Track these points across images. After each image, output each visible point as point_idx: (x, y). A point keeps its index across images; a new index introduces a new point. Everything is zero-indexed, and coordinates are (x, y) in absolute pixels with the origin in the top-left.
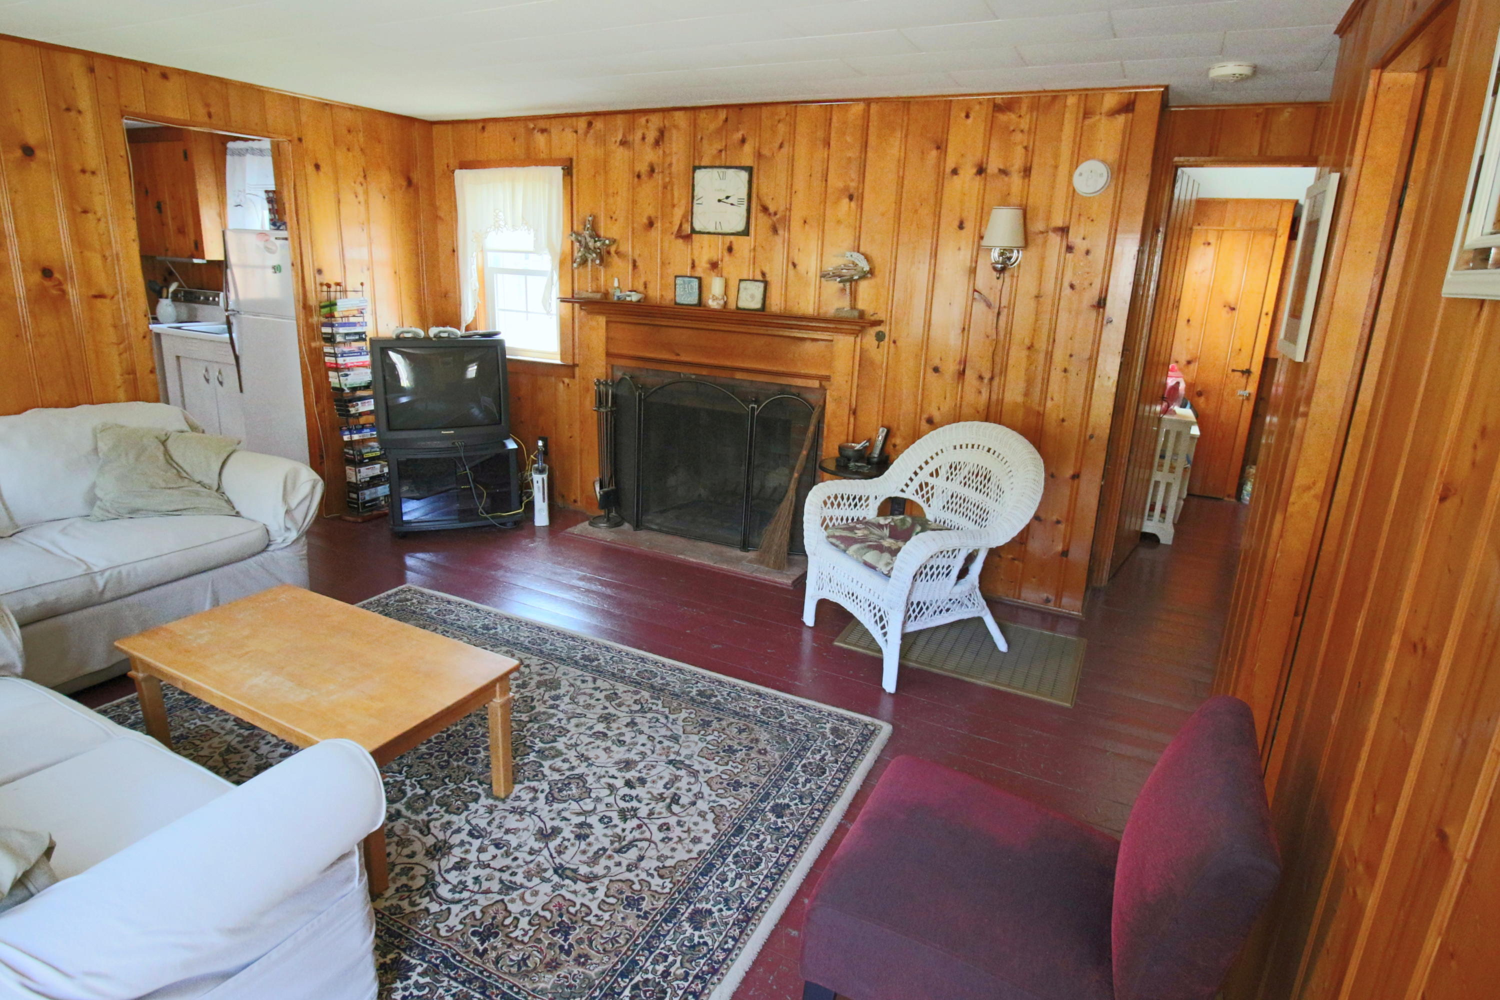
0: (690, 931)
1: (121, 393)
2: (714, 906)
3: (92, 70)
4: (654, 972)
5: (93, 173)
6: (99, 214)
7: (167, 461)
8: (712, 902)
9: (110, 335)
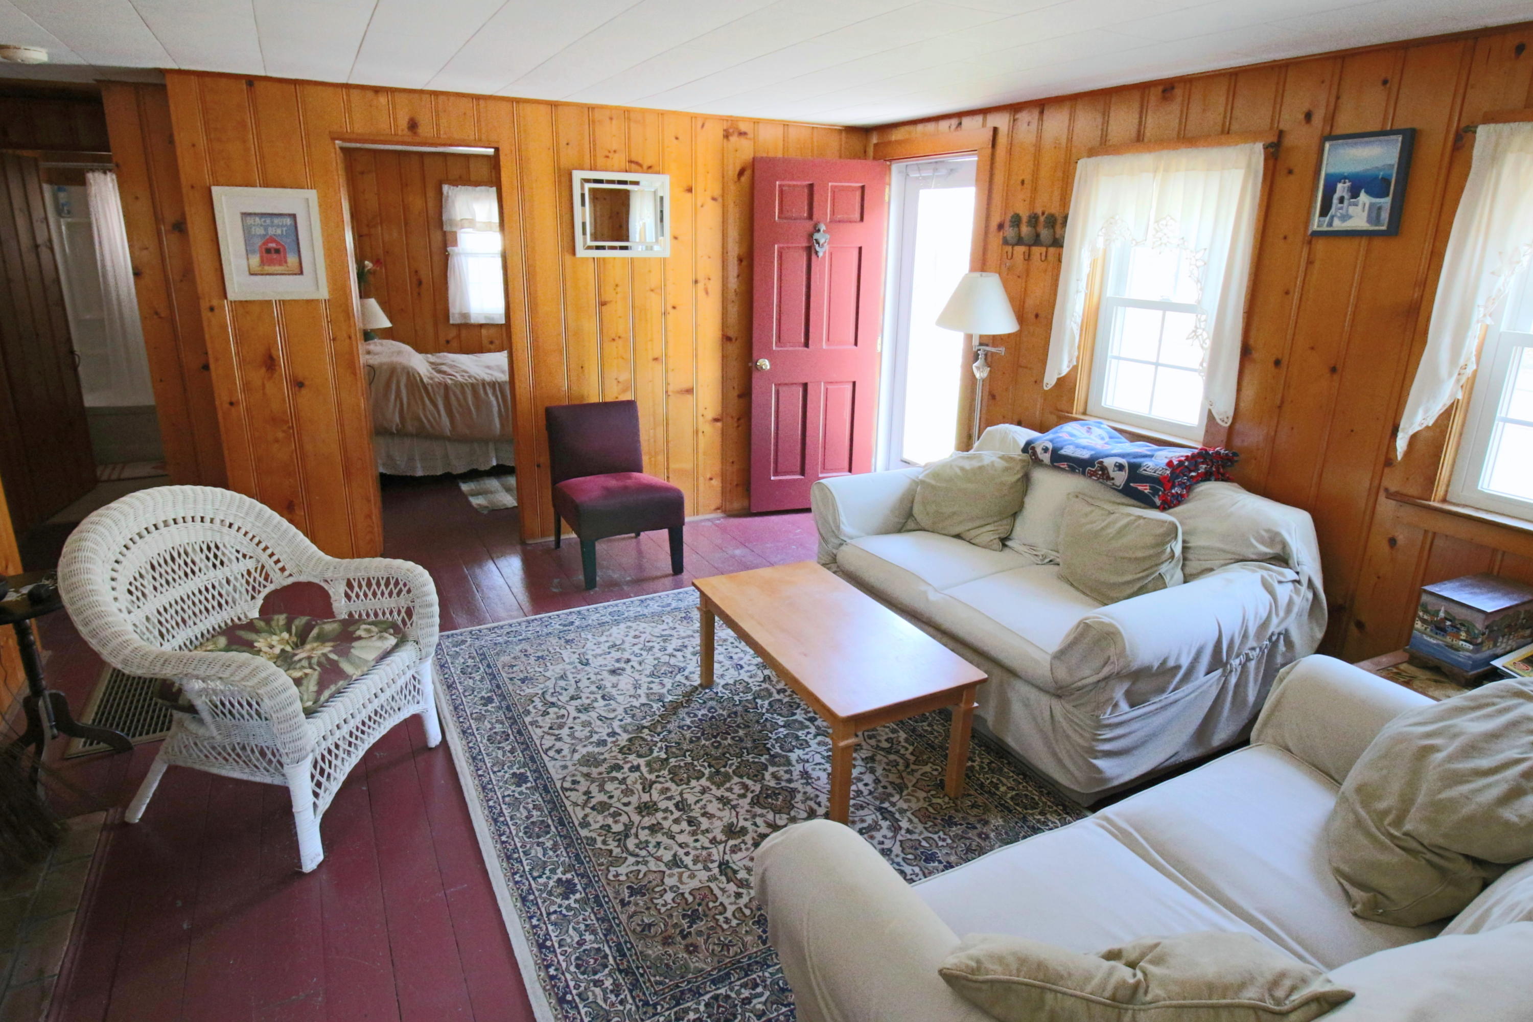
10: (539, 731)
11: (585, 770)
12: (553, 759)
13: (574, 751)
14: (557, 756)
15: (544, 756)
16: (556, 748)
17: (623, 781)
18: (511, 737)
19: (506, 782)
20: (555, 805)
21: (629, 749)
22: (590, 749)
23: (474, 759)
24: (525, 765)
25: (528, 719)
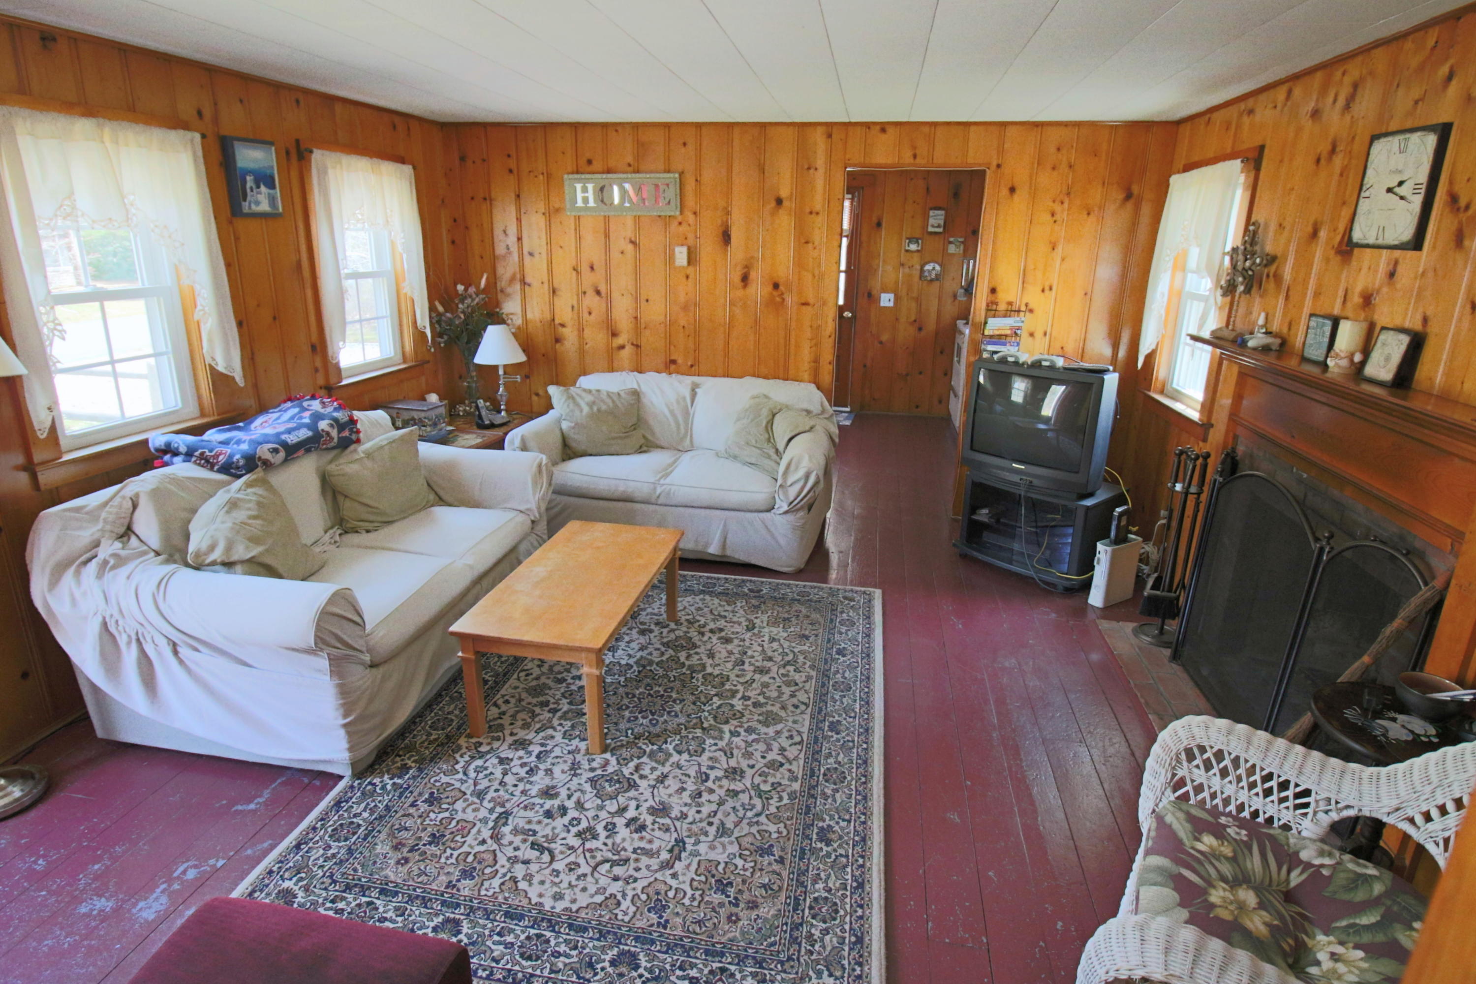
0: (608, 958)
1: (806, 376)
2: (646, 969)
3: (830, 136)
4: (557, 944)
5: (817, 213)
6: (816, 243)
7: (766, 427)
8: (649, 965)
9: (808, 333)
10: (794, 767)
11: (783, 714)
12: (799, 733)
13: (778, 732)
14: (795, 733)
15: (805, 738)
16: (790, 742)
17: (762, 693)
18: (822, 770)
19: (848, 729)
20: (822, 697)
21: (734, 715)
22: (764, 730)
23: (865, 762)
24: (825, 737)
25: (796, 786)
